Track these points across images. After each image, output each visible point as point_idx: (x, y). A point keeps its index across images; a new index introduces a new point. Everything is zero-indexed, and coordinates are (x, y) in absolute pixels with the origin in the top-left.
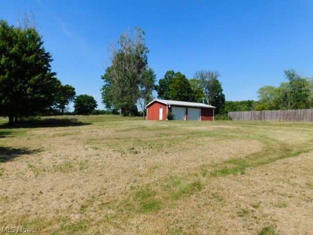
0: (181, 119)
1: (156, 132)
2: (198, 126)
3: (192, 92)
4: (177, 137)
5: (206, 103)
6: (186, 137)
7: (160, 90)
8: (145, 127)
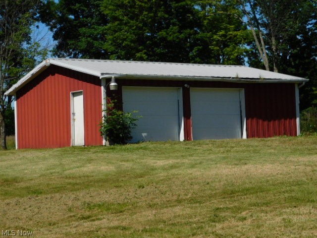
0: (162, 136)
1: (68, 199)
2: (241, 161)
3: (197, 22)
4: (168, 213)
5: (256, 64)
6: (203, 211)
7: (62, 20)
8: (15, 180)
